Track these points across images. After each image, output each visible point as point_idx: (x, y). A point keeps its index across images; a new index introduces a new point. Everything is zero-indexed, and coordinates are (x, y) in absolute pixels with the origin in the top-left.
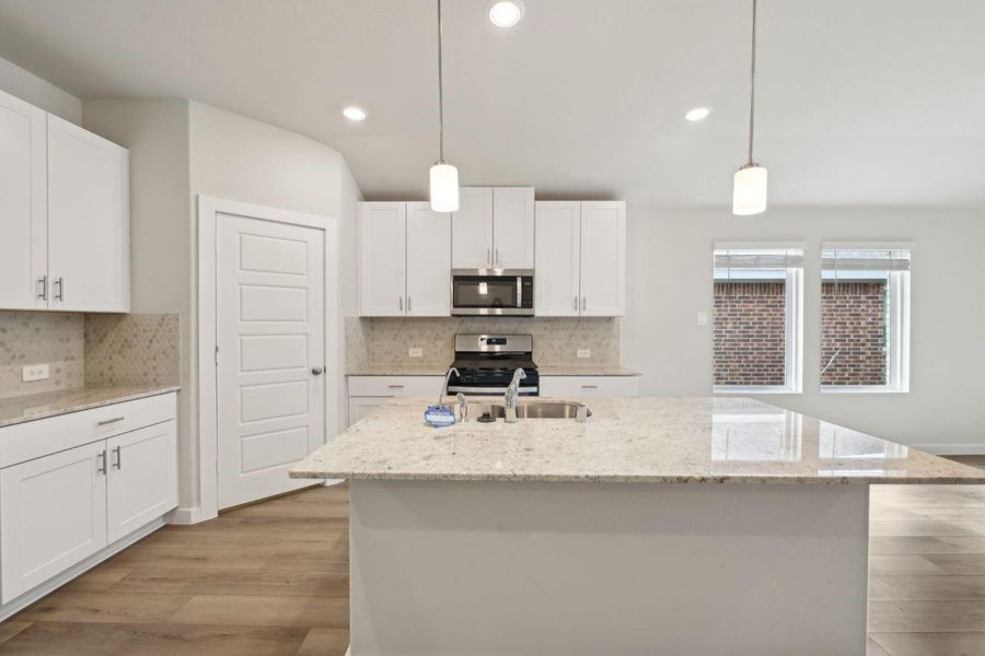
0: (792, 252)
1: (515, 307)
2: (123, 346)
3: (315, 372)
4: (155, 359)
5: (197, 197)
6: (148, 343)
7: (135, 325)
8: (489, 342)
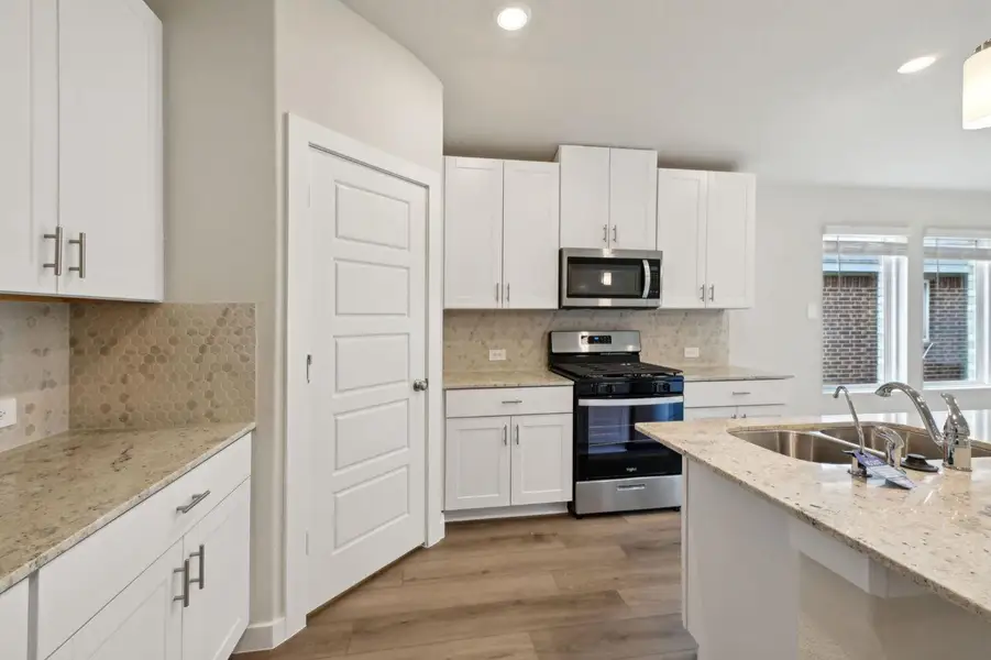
0: (891, 239)
1: (640, 297)
2: (149, 359)
3: (417, 387)
4: (209, 379)
5: (286, 117)
6: (197, 353)
7: (174, 323)
8: (591, 340)
